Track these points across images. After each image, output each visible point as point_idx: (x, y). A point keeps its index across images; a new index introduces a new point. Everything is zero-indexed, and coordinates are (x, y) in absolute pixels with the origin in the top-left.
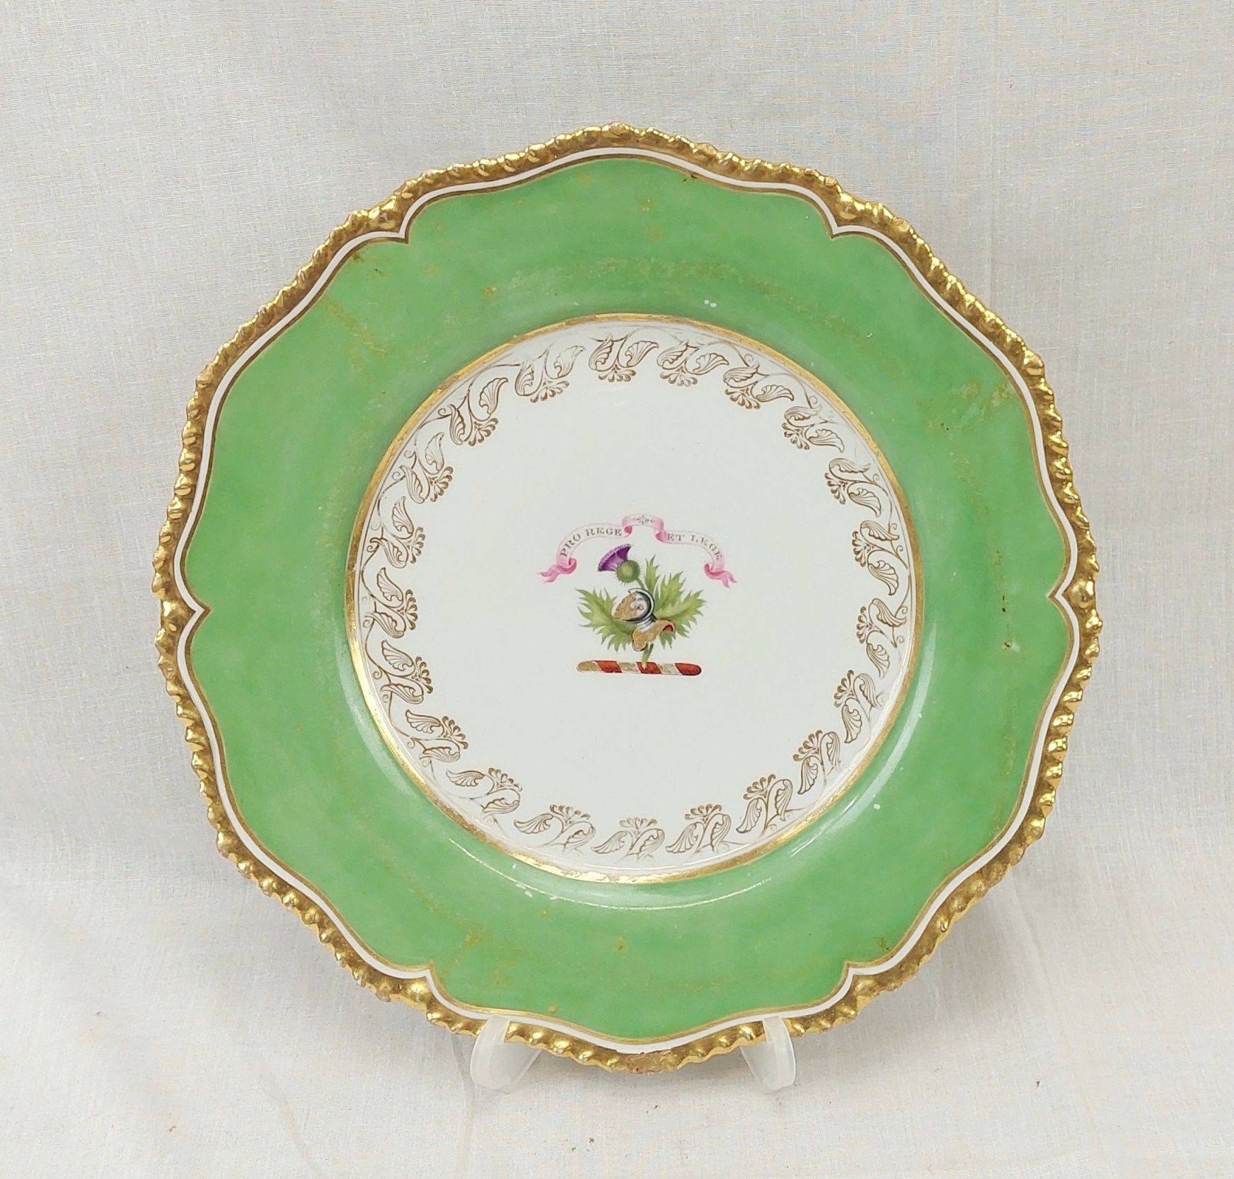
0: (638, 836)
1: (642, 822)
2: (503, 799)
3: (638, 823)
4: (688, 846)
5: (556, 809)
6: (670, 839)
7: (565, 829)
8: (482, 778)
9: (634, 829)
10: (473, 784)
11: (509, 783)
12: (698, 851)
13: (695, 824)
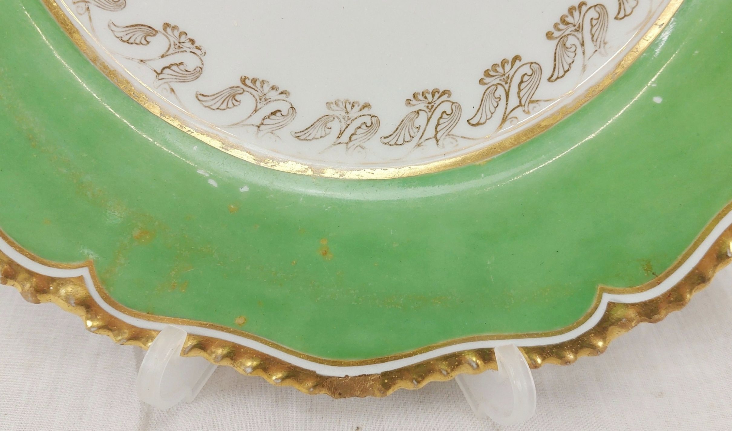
0: (348, 123)
1: (353, 106)
2: (181, 64)
3: (349, 107)
4: (407, 138)
5: (248, 82)
6: (386, 128)
7: (258, 107)
8: (154, 35)
9: (343, 114)
10: (144, 42)
11: (189, 44)
12: (419, 145)
13: (418, 112)
